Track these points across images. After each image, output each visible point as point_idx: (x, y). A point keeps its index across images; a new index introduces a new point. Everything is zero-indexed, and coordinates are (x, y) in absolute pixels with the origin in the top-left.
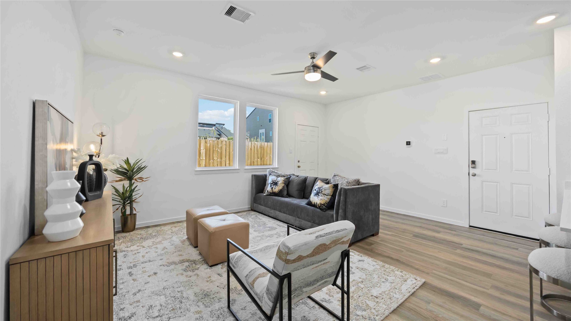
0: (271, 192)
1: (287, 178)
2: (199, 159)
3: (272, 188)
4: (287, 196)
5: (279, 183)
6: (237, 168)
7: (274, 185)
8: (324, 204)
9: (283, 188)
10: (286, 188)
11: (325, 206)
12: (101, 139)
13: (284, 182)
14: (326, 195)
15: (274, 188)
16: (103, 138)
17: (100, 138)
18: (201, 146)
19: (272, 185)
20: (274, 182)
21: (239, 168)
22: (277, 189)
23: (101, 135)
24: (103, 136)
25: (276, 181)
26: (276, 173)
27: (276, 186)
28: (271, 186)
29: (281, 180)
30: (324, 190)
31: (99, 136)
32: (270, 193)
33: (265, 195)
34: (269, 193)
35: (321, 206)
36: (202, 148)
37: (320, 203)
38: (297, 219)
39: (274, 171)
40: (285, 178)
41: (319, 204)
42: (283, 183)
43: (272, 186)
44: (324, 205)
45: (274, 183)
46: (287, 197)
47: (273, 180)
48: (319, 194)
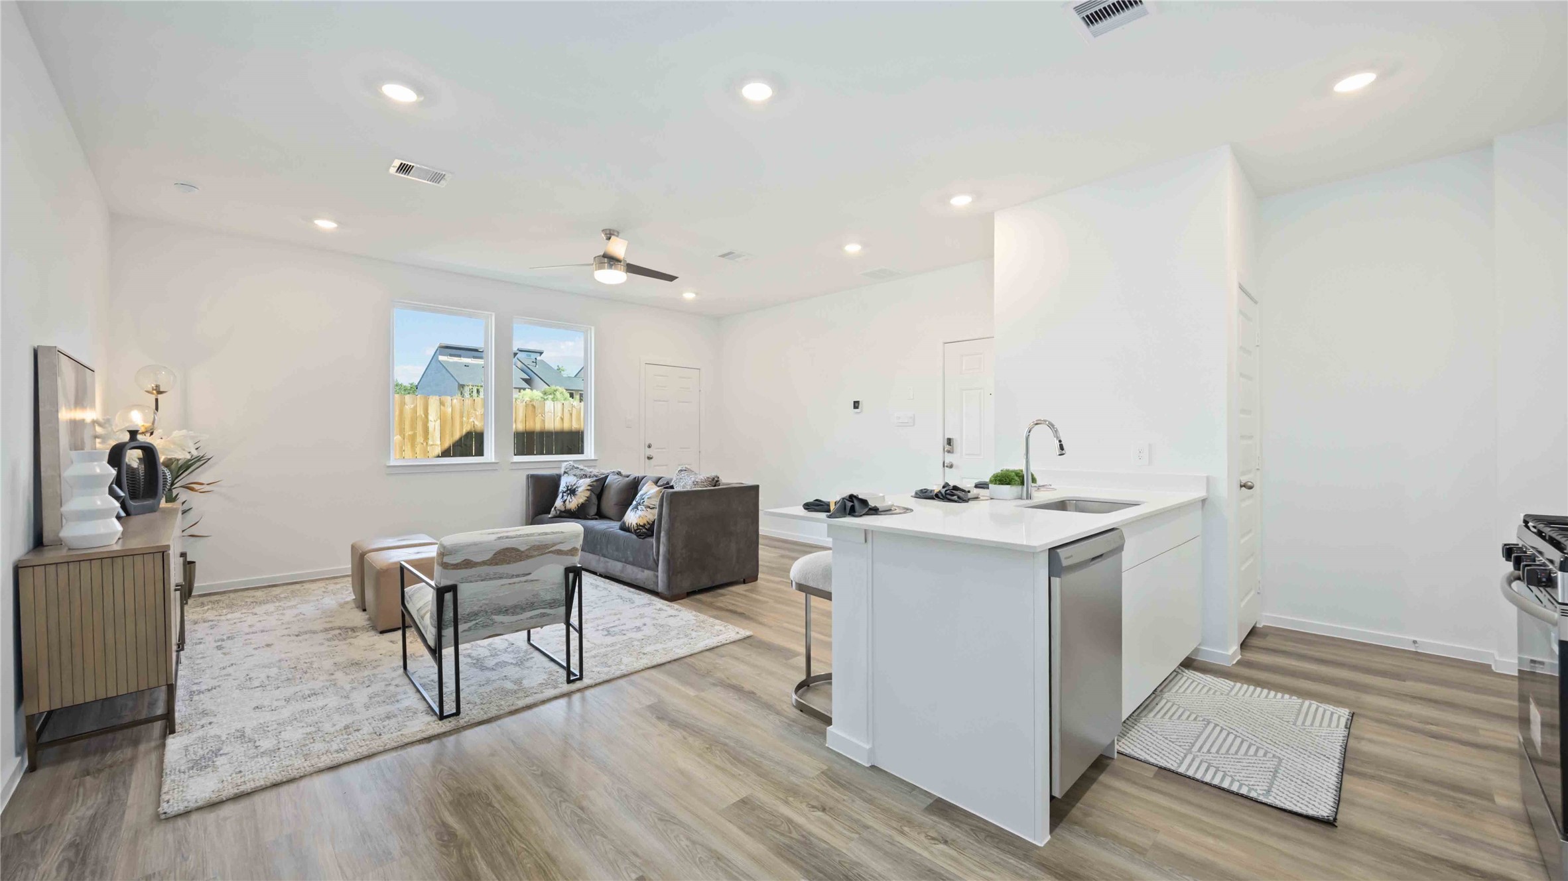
0: (563, 509)
1: (596, 481)
2: (425, 444)
3: (564, 502)
4: (597, 517)
5: (580, 490)
6: (493, 461)
7: (568, 494)
8: (645, 524)
9: (586, 500)
10: (594, 500)
11: (646, 529)
12: (157, 400)
13: (589, 488)
14: (649, 507)
15: (567, 502)
16: (160, 397)
17: (153, 398)
18: (429, 412)
19: (564, 494)
20: (569, 488)
21: (497, 461)
22: (573, 503)
23: (155, 392)
24: (160, 392)
25: (574, 487)
26: (582, 470)
27: (573, 498)
28: (563, 497)
29: (583, 485)
30: (648, 498)
31: (152, 393)
32: (561, 511)
33: (550, 516)
34: (558, 512)
35: (637, 529)
36: (431, 418)
37: (637, 524)
38: (602, 559)
39: (576, 466)
40: (595, 478)
41: (635, 525)
42: (587, 490)
43: (565, 498)
44: (644, 526)
45: (570, 490)
46: (596, 519)
47: (568, 484)
48: (639, 507)
